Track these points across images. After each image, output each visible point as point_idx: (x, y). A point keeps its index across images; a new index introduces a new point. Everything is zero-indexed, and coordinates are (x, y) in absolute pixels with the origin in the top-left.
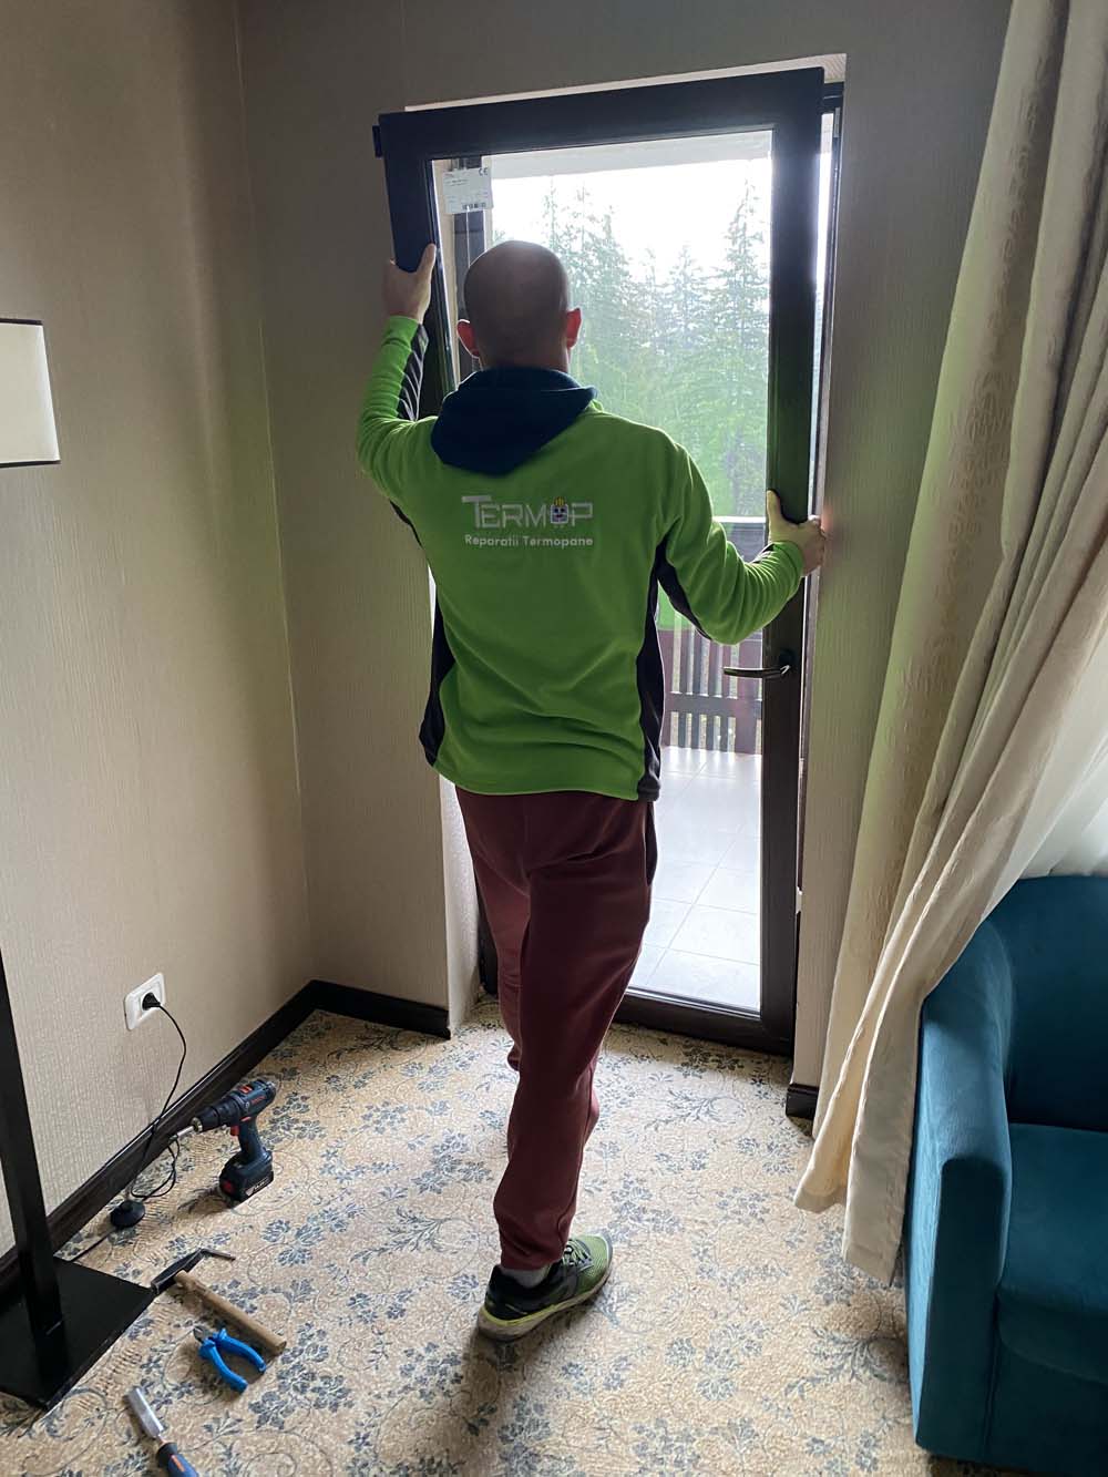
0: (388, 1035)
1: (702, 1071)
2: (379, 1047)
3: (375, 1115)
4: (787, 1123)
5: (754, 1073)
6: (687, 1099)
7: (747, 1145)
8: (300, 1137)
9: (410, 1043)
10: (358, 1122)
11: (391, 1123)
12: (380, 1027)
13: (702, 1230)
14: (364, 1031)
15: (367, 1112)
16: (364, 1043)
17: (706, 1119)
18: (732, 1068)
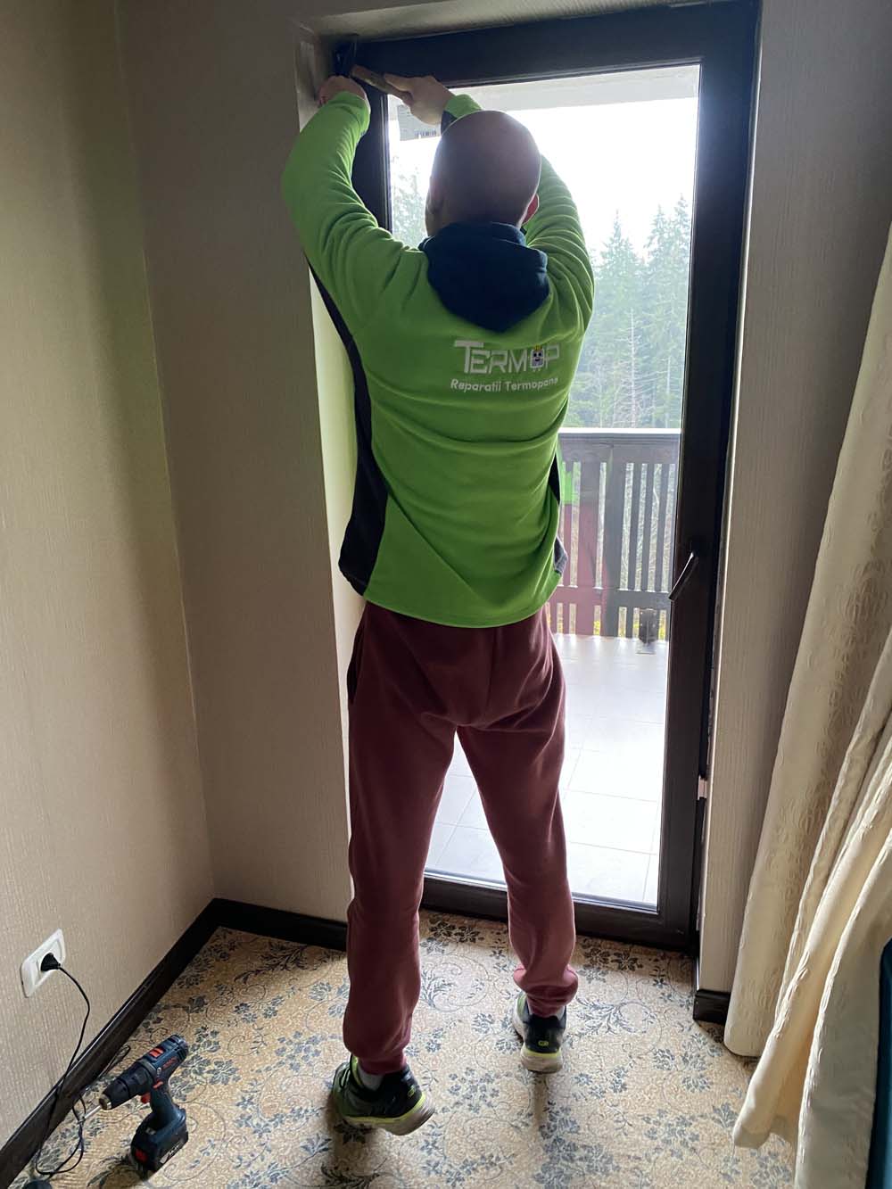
0: (293, 951)
1: (604, 974)
2: (285, 967)
3: (289, 1048)
4: (696, 1029)
5: (654, 973)
6: (596, 1007)
7: (663, 1057)
8: (212, 1082)
9: (315, 961)
10: (272, 1059)
11: (305, 1058)
12: (284, 943)
13: (637, 1168)
14: (267, 949)
15: (280, 1046)
16: (270, 962)
17: (617, 1029)
18: (632, 968)
